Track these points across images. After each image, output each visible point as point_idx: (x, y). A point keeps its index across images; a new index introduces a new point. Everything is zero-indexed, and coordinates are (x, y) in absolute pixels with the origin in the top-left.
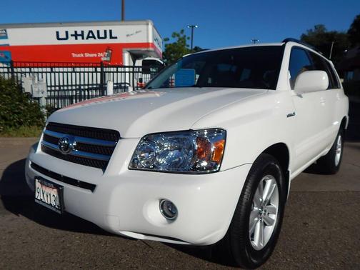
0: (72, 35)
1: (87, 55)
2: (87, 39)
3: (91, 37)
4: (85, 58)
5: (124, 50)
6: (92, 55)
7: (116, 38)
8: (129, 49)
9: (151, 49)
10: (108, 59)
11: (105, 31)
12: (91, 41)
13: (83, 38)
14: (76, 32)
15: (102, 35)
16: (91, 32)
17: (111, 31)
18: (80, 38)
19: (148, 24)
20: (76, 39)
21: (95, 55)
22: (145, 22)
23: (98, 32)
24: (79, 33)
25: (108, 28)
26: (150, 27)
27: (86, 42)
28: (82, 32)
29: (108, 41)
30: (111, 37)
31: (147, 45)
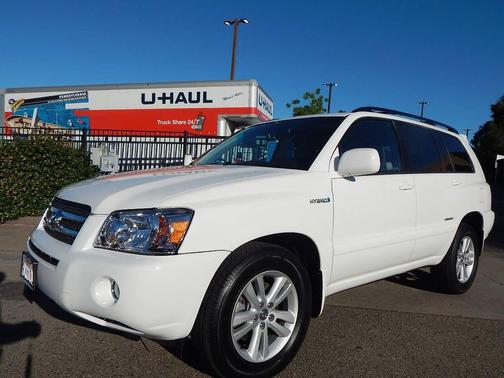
0: (159, 98)
1: (175, 122)
2: (176, 102)
3: (181, 101)
4: (172, 126)
5: (220, 116)
6: (180, 123)
7: (211, 101)
8: (225, 116)
9: (253, 115)
10: (200, 127)
11: (198, 94)
12: (181, 105)
13: (172, 102)
14: (164, 94)
15: (194, 98)
16: (181, 94)
17: (205, 93)
18: (168, 101)
19: (250, 85)
20: (164, 103)
21: (185, 122)
22: (247, 82)
23: (190, 94)
24: (168, 95)
25: (202, 90)
26: (254, 88)
27: (174, 106)
28: (172, 94)
29: (201, 105)
30: (205, 101)
31: (248, 110)
